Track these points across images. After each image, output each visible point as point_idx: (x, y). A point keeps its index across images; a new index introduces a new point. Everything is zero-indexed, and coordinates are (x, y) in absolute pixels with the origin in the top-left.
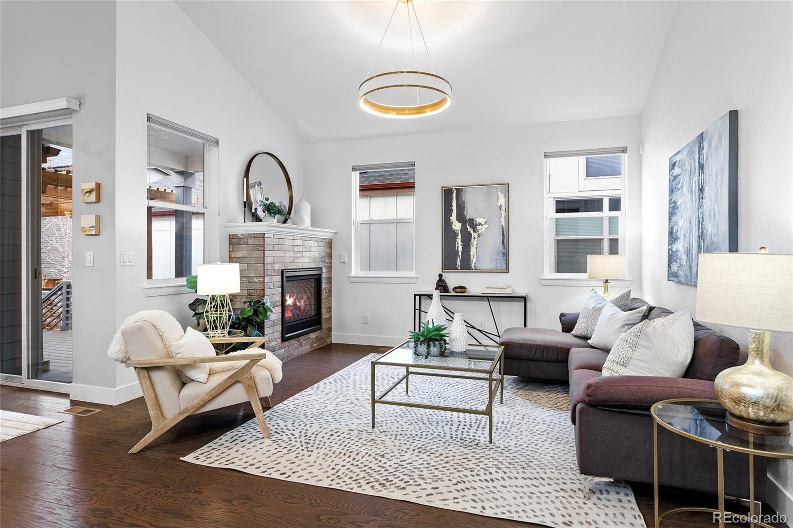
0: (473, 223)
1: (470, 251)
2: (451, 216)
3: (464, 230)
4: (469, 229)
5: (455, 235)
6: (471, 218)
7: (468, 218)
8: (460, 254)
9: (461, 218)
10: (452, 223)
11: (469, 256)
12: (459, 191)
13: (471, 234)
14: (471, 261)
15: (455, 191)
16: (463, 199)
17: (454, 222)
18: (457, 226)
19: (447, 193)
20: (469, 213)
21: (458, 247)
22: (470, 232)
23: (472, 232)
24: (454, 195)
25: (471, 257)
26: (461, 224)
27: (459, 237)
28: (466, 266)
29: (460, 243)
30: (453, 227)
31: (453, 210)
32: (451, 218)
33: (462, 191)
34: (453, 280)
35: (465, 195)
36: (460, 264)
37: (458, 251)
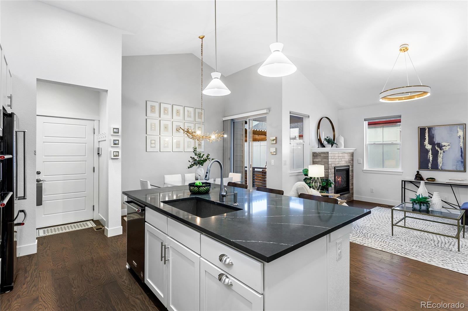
0: (440, 145)
1: (437, 160)
2: (425, 142)
3: (433, 149)
5: (427, 151)
6: (439, 143)
7: (436, 142)
8: (431, 161)
9: (431, 142)
10: (425, 145)
11: (437, 162)
12: (430, 129)
13: (439, 151)
14: (439, 165)
15: (427, 129)
16: (433, 133)
17: (426, 145)
18: (429, 147)
19: (422, 131)
20: (437, 140)
21: (429, 158)
22: (437, 150)
23: (439, 150)
24: (427, 131)
25: (439, 163)
26: (431, 146)
27: (430, 152)
28: (435, 167)
29: (431, 156)
30: (426, 147)
31: (426, 138)
32: (424, 143)
33: (432, 129)
34: (426, 174)
35: (434, 131)
36: (431, 166)
37: (429, 160)
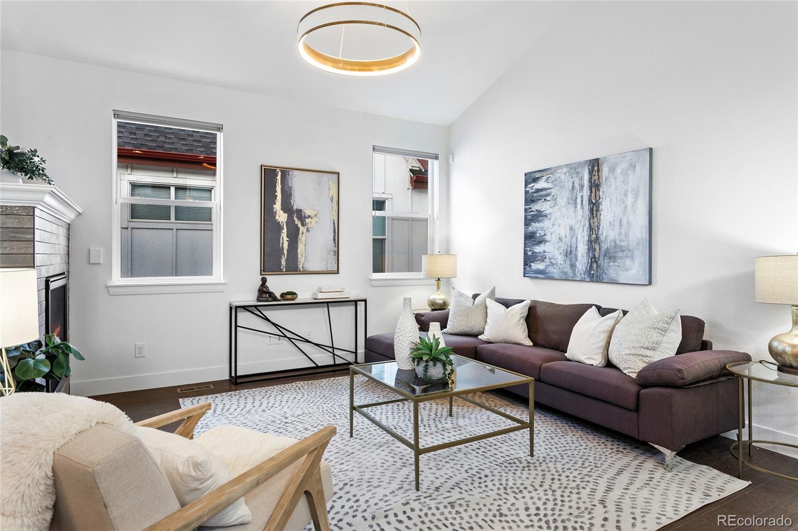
0: (301, 215)
1: (297, 249)
2: (275, 204)
3: (290, 221)
4: (296, 222)
5: (279, 228)
6: (299, 208)
7: (295, 208)
8: (285, 252)
9: (287, 207)
10: (276, 212)
11: (297, 254)
12: (285, 172)
13: (299, 228)
14: (299, 260)
15: (280, 172)
16: (290, 185)
17: (278, 212)
18: (282, 217)
19: (268, 175)
20: (298, 202)
21: (283, 243)
22: (297, 225)
23: (300, 226)
24: (279, 177)
25: (299, 256)
26: (286, 215)
27: (285, 231)
28: (293, 268)
29: (286, 239)
30: (277, 218)
31: (277, 196)
32: (274, 206)
33: (289, 175)
34: (278, 284)
35: (292, 179)
36: (286, 264)
37: (283, 249)
